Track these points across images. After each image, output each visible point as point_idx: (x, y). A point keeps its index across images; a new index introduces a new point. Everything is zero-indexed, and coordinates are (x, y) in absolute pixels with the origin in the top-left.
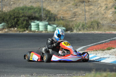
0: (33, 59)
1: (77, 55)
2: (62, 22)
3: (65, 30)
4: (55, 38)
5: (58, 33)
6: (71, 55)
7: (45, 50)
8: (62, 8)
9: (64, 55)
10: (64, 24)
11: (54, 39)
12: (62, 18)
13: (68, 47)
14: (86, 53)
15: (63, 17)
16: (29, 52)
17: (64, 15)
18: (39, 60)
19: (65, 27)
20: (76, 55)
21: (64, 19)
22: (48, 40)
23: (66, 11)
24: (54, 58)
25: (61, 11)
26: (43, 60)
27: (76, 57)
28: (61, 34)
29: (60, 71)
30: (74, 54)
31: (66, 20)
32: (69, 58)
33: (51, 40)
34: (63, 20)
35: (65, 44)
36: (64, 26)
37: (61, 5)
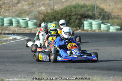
2: (116, 20)
3: (120, 29)
8: (117, 5)
10: (119, 23)
12: (116, 16)
15: (118, 16)
17: (119, 13)
19: (120, 26)
21: (119, 17)
23: (121, 10)
25: (116, 9)
29: (114, 72)
31: (121, 18)
34: (117, 18)
36: (118, 25)
37: (115, 2)
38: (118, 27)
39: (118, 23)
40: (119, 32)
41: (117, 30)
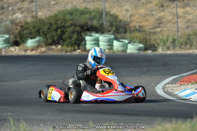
0: (53, 98)
1: (125, 91)
2: (137, 34)
4: (90, 63)
5: (94, 54)
6: (114, 91)
7: (73, 83)
8: (139, 10)
9: (103, 91)
10: (142, 38)
11: (88, 64)
12: (137, 27)
13: (109, 77)
14: (141, 88)
15: (140, 27)
16: (46, 86)
17: (141, 23)
18: (62, 100)
19: (143, 44)
20: (122, 92)
21: (141, 29)
22: (79, 67)
23: (144, 17)
24: (86, 96)
25: (137, 16)
26: (69, 99)
27: (123, 94)
28: (99, 55)
30: (119, 89)
31: (144, 31)
32: (112, 96)
33: (83, 66)
34: (139, 31)
35: (105, 72)
36: (140, 42)
37: (136, 6)
38: (141, 45)
39: (140, 39)
40: (142, 53)
41: (140, 49)
